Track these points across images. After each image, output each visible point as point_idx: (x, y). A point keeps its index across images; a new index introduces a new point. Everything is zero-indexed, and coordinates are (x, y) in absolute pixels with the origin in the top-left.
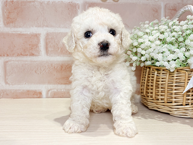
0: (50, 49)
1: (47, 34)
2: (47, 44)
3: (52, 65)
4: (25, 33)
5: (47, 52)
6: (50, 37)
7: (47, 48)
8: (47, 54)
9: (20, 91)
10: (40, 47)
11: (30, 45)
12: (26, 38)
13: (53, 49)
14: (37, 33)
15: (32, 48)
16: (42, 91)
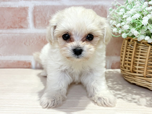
0: (37, 22)
1: (35, 8)
2: (34, 17)
3: (40, 37)
4: (14, 6)
5: (35, 25)
6: (37, 10)
7: (34, 21)
8: (35, 27)
9: (11, 62)
10: (28, 20)
11: (19, 18)
12: (15, 11)
13: (40, 22)
14: (26, 6)
15: (21, 22)
16: (31, 62)
